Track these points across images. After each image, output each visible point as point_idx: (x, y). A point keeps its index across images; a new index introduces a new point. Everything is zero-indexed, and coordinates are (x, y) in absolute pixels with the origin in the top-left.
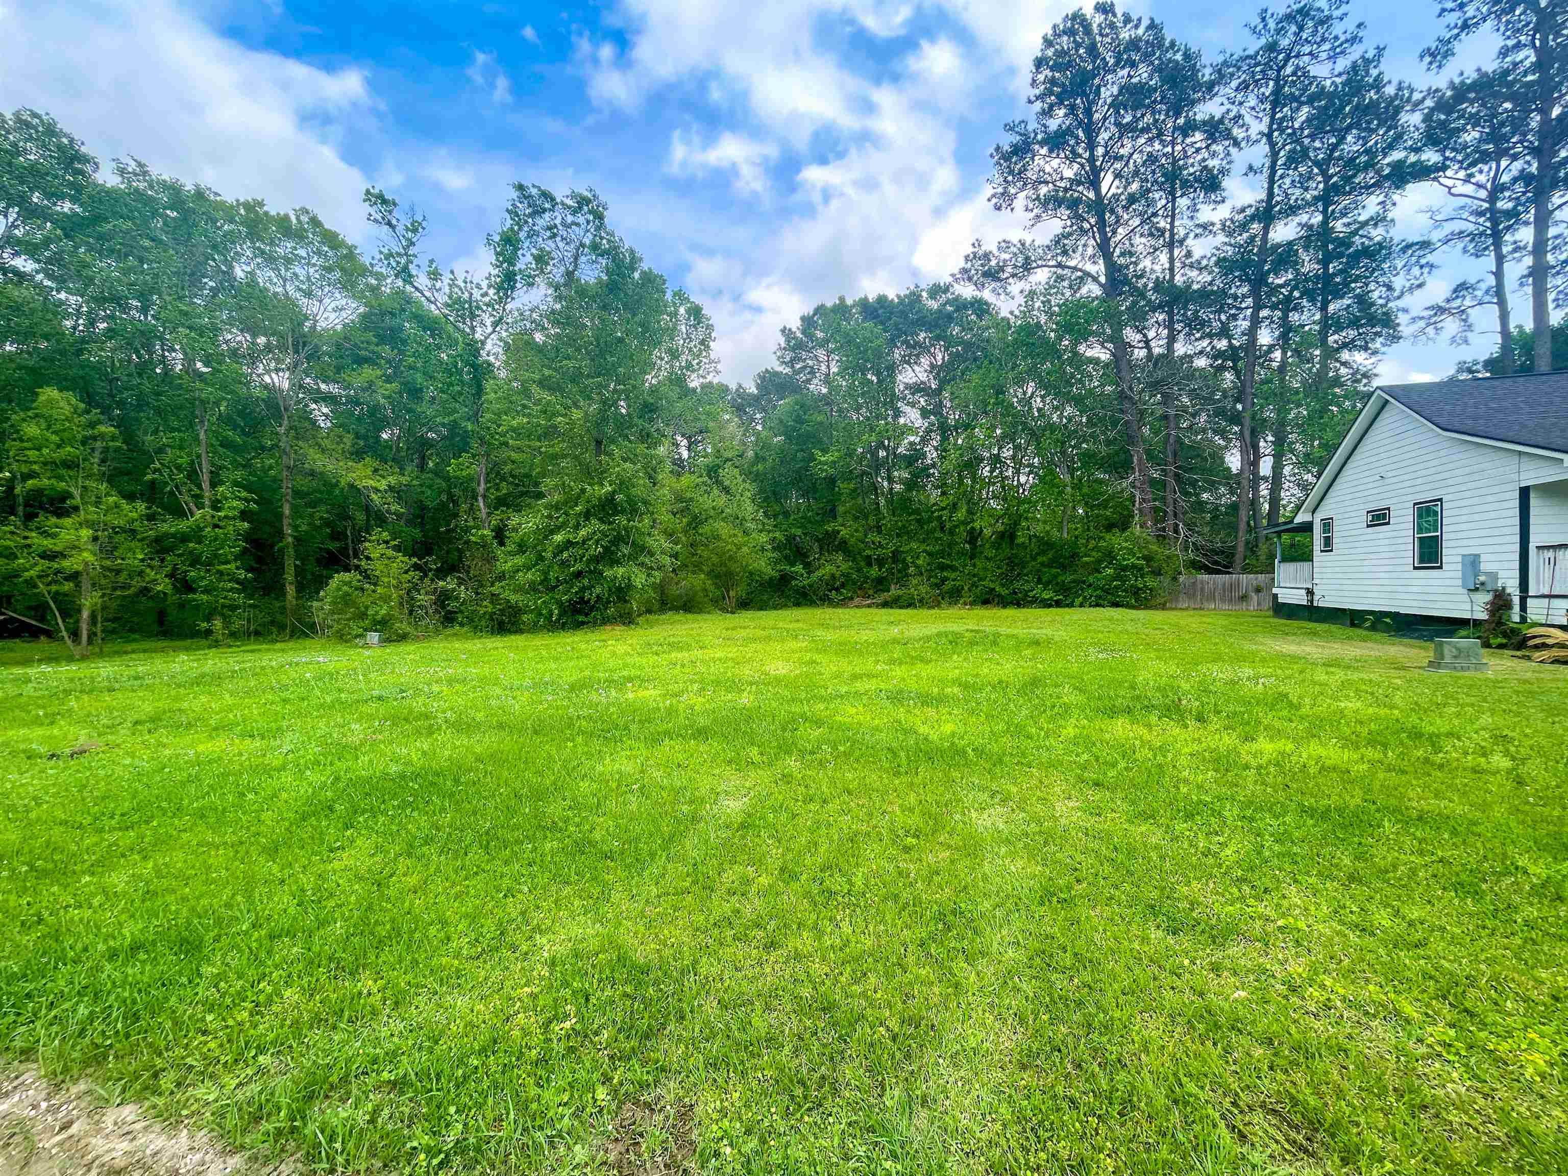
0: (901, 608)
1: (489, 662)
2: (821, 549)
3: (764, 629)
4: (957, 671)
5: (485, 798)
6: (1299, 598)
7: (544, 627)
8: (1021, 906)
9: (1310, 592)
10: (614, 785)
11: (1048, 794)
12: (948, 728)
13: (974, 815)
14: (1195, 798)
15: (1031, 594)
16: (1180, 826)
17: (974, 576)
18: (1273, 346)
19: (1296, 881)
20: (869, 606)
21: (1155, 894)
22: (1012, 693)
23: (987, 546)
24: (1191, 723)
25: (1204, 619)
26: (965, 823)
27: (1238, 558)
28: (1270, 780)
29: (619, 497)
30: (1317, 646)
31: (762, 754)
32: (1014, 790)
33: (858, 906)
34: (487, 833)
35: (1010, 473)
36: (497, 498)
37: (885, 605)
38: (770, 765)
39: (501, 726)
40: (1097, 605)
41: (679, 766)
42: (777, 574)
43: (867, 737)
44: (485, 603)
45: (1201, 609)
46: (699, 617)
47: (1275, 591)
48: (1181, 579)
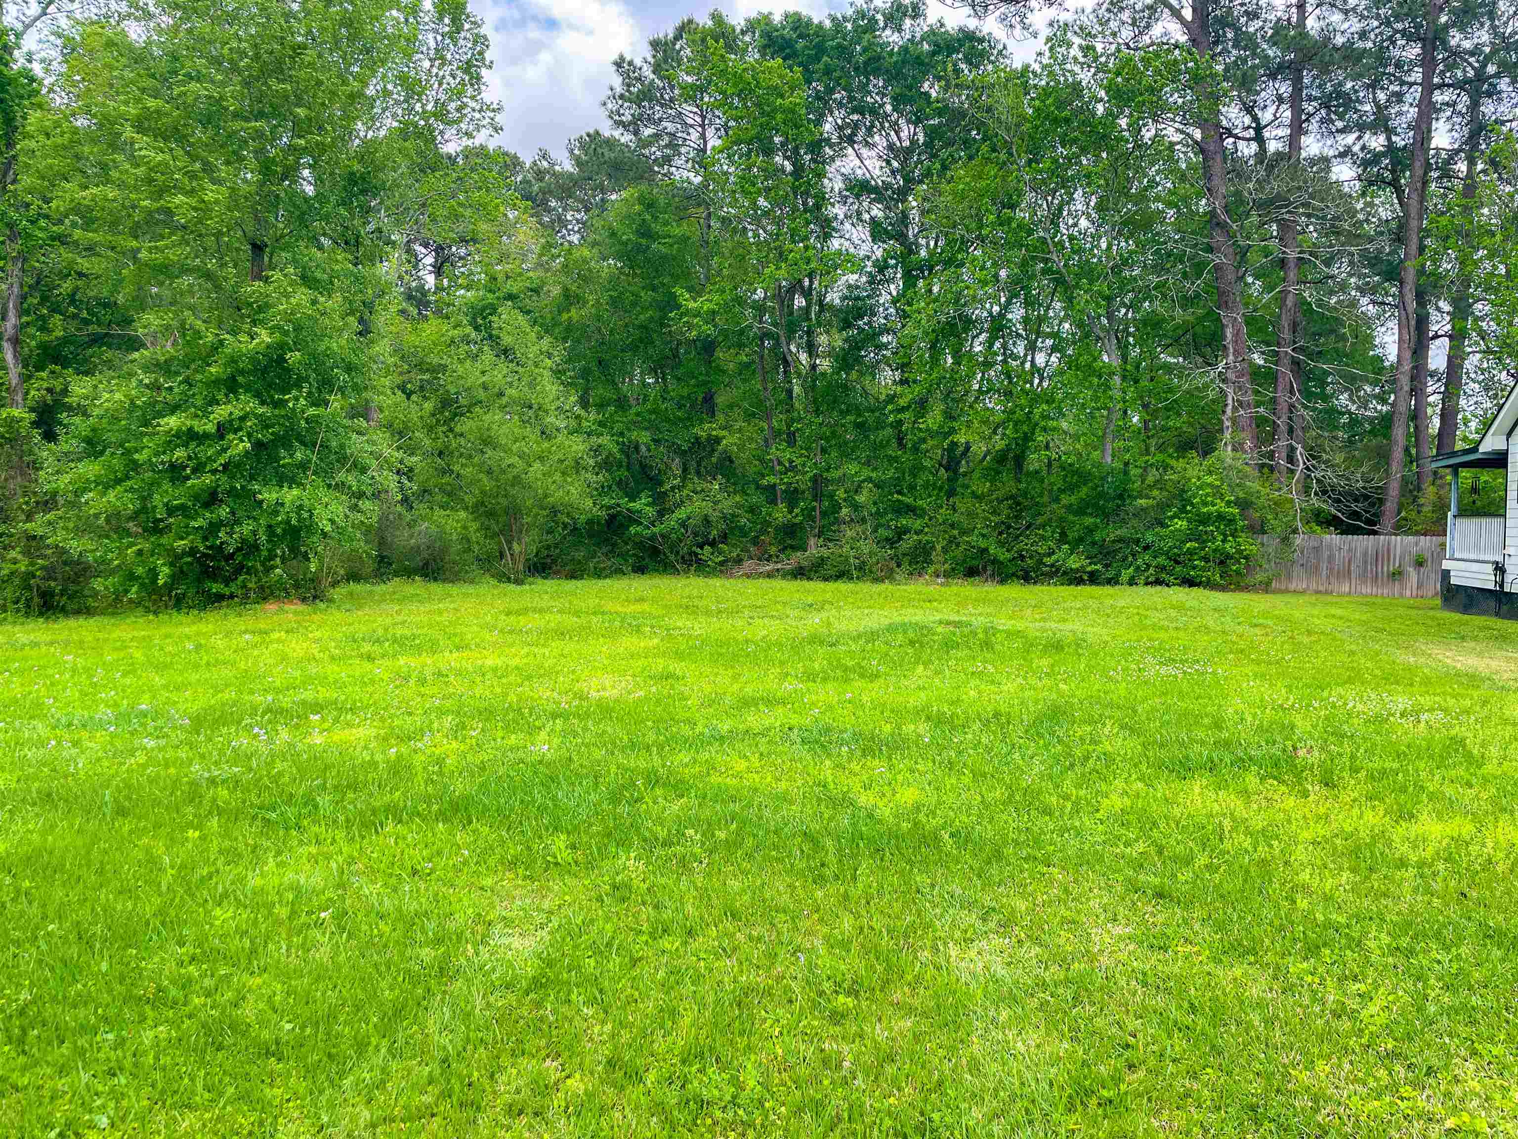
0: (826, 579)
1: (20, 672)
2: (685, 470)
3: (577, 614)
4: (922, 694)
5: (18, 943)
6: (1485, 579)
7: (136, 604)
8: (1037, 1115)
9: (1500, 569)
10: (283, 912)
11: (1079, 912)
12: (908, 796)
13: (954, 951)
14: (1320, 917)
15: (1048, 561)
16: (1297, 967)
17: (952, 526)
18: (1457, 152)
19: (1474, 1053)
20: (769, 575)
21: (1257, 1087)
22: (1016, 733)
23: (977, 475)
24: (1315, 789)
25: (1333, 611)
26: (938, 968)
27: (1390, 505)
28: (1438, 886)
29: (294, 357)
30: (1508, 660)
31: (573, 847)
32: (1021, 905)
33: (751, 1125)
34: (22, 1012)
35: (1020, 349)
36: (43, 346)
37: (799, 573)
38: (590, 866)
39: (47, 798)
40: (1158, 582)
41: (415, 872)
42: (603, 514)
43: (767, 813)
44: (13, 554)
45: (1327, 592)
46: (454, 589)
47: (1446, 565)
48: (1298, 540)
